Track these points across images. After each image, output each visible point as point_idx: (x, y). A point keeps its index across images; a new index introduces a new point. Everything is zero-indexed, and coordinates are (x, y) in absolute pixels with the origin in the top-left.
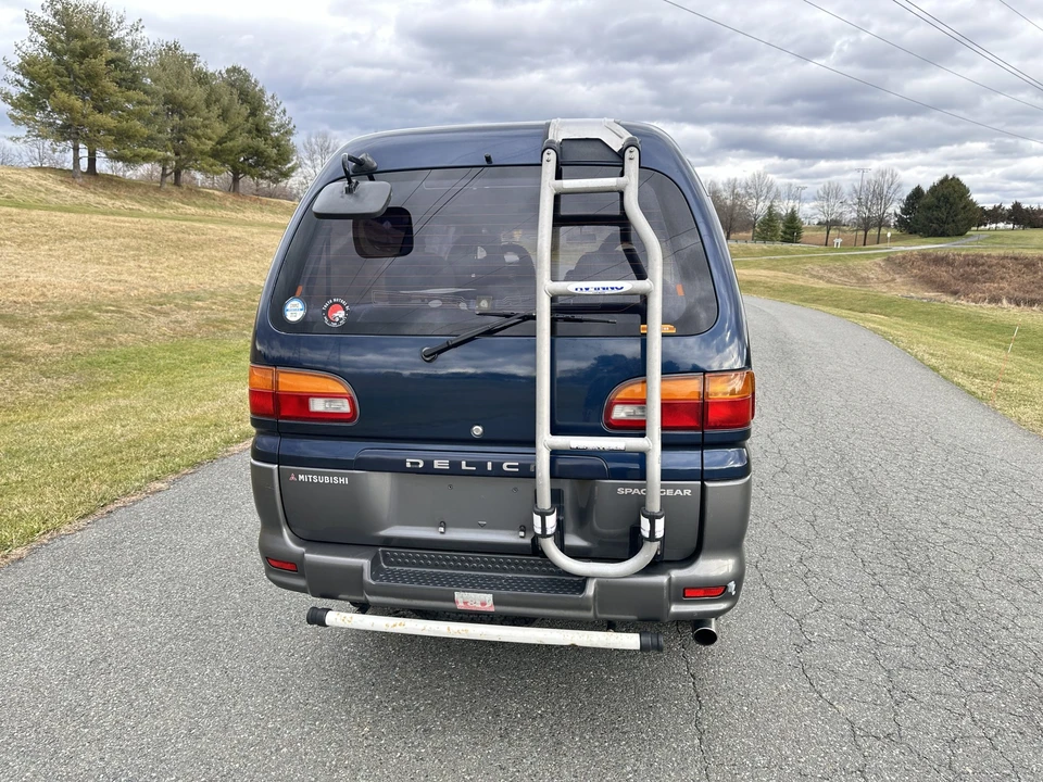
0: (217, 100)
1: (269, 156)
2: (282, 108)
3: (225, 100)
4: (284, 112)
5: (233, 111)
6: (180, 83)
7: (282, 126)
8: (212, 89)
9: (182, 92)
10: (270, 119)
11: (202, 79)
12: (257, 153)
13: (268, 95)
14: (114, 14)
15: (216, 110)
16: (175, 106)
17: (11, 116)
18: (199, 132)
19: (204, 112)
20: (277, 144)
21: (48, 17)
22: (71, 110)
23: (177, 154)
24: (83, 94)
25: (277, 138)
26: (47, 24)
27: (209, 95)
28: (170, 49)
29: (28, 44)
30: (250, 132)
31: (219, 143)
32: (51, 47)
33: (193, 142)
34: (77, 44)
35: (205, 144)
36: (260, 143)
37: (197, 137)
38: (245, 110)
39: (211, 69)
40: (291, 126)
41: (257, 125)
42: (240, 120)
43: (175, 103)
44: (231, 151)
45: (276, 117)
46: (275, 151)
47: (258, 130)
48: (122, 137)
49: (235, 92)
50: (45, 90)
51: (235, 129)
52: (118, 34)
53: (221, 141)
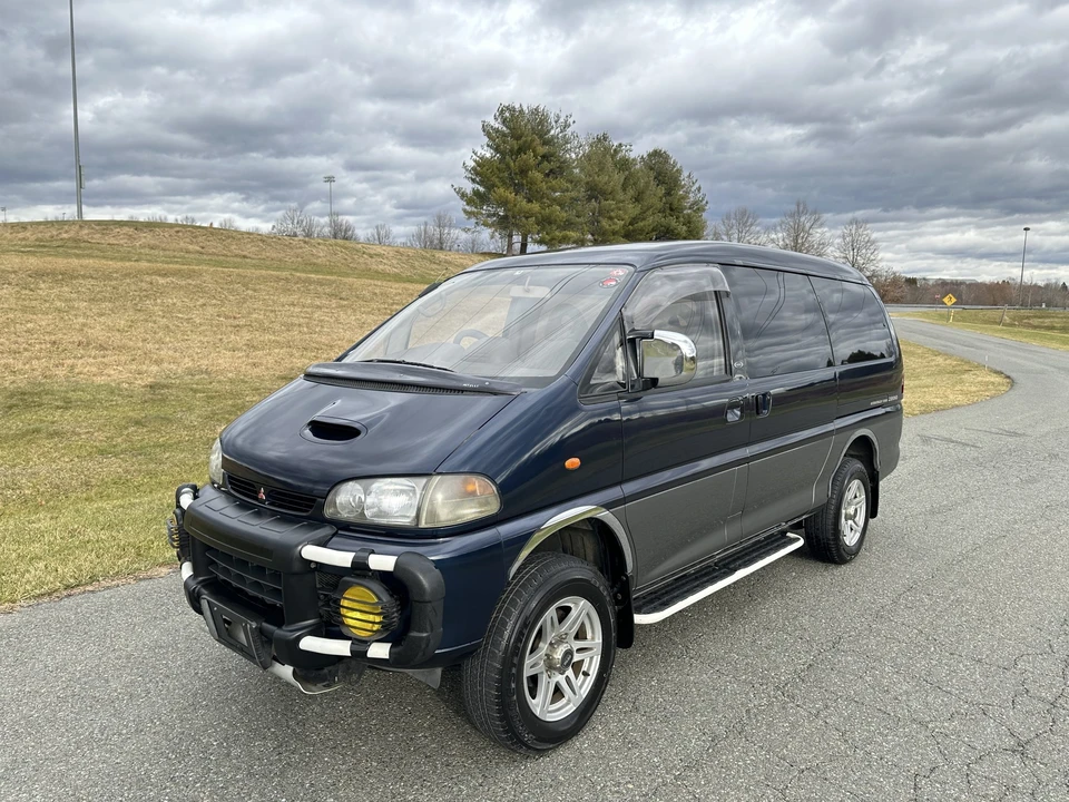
0: (634, 183)
2: (697, 185)
3: (642, 183)
4: (699, 189)
5: (648, 192)
6: (602, 170)
7: (695, 203)
8: (631, 174)
9: (602, 179)
10: (684, 198)
11: (624, 164)
13: (685, 174)
14: (552, 115)
15: (631, 192)
16: (594, 192)
17: (465, 211)
18: (612, 214)
21: (497, 125)
22: (507, 202)
23: (593, 235)
24: (518, 189)
25: (689, 215)
26: (497, 131)
27: (627, 179)
28: (599, 140)
30: (662, 211)
31: (631, 224)
32: (497, 150)
33: (605, 223)
34: (515, 144)
35: (616, 224)
36: (673, 222)
37: (611, 218)
38: (661, 191)
39: (632, 155)
40: (704, 203)
41: (671, 204)
42: (654, 200)
43: (594, 189)
44: (642, 230)
45: (691, 195)
46: (685, 228)
47: (671, 209)
48: (545, 222)
49: (652, 174)
50: (490, 187)
51: (648, 209)
52: (552, 132)
53: (633, 221)
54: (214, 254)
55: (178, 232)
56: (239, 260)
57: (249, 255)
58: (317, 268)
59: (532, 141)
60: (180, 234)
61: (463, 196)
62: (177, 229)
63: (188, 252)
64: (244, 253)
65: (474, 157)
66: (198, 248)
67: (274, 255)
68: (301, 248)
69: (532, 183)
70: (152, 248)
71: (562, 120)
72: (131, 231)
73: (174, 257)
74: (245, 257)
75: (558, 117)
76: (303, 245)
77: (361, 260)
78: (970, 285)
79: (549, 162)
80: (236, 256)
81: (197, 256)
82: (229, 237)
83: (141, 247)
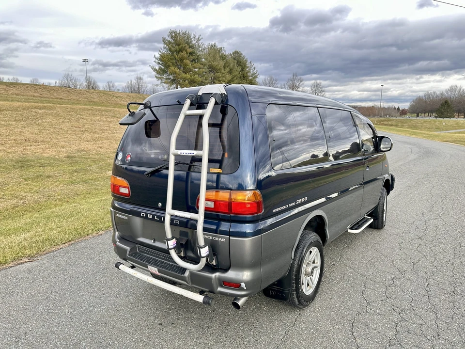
0: (229, 66)
3: (231, 65)
4: (255, 68)
5: (234, 69)
6: (215, 59)
7: (253, 74)
8: (226, 61)
9: (215, 63)
10: (249, 72)
11: (223, 57)
13: (249, 61)
14: (192, 35)
15: (227, 70)
17: (157, 77)
18: (220, 79)
19: (223, 71)
21: (169, 39)
22: (175, 73)
24: (179, 67)
25: (251, 80)
26: (169, 41)
27: (225, 64)
28: (212, 46)
29: (163, 49)
30: (240, 78)
32: (170, 50)
34: (178, 48)
37: (219, 81)
38: (239, 69)
39: (227, 53)
40: (257, 74)
41: (244, 75)
42: (237, 73)
43: (212, 68)
45: (251, 71)
47: (244, 77)
49: (236, 62)
50: (167, 67)
51: (234, 77)
52: (193, 42)
53: (229, 82)
54: (46, 97)
55: (27, 87)
56: (59, 100)
57: (63, 98)
58: (95, 103)
59: (185, 47)
60: (29, 88)
61: (155, 70)
62: (27, 86)
63: (34, 96)
64: (61, 97)
65: (160, 53)
66: (39, 95)
67: (75, 98)
68: (85, 94)
69: (186, 65)
70: (17, 95)
71: (197, 37)
72: (5, 87)
73: (29, 99)
74: (61, 99)
75: (195, 36)
76: (86, 93)
77: (113, 99)
78: (360, 107)
79: (193, 56)
80: (57, 98)
81: (39, 98)
82: (52, 90)
83: (12, 94)
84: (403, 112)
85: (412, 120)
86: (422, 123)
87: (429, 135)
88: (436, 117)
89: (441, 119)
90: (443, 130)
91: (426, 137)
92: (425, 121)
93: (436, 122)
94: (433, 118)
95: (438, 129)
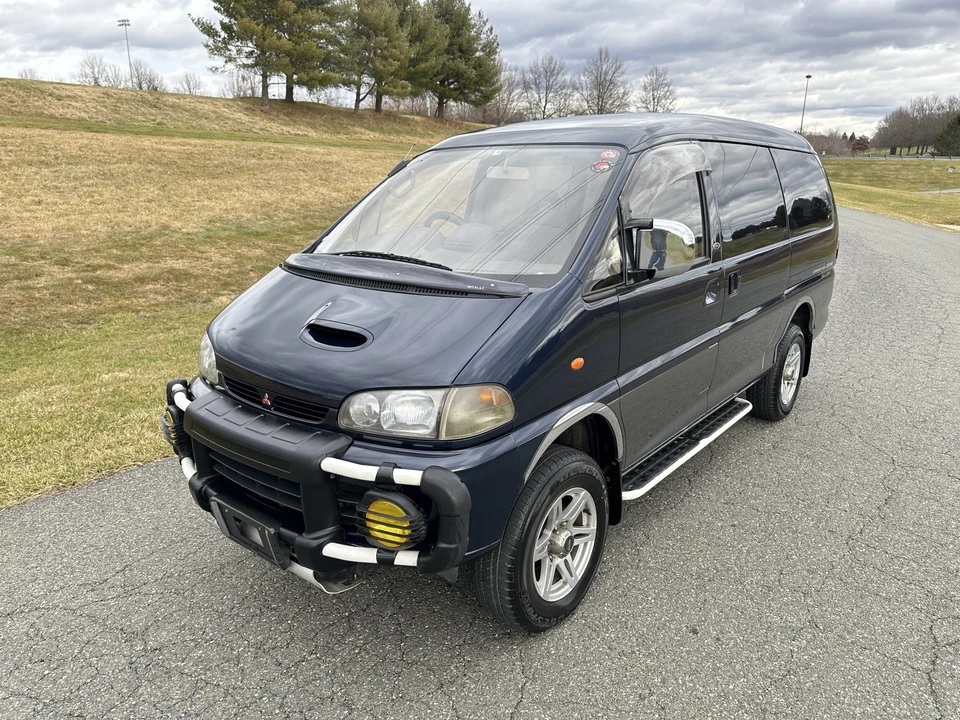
1: (468, 78)
2: (488, 25)
4: (491, 29)
5: (431, 31)
7: (487, 45)
10: (477, 38)
12: (458, 76)
13: (474, 12)
15: (408, 31)
17: (205, 45)
20: (479, 65)
25: (479, 58)
31: (412, 65)
35: (391, 65)
36: (461, 64)
37: (385, 58)
38: (447, 29)
40: (496, 44)
41: (460, 46)
42: (438, 39)
44: (425, 73)
45: (482, 36)
47: (460, 51)
51: (431, 50)
53: (413, 62)
84: (858, 145)
85: (874, 163)
86: (898, 170)
87: (907, 201)
88: (933, 155)
89: (944, 160)
90: (946, 186)
91: (895, 209)
92: (904, 165)
93: (931, 167)
94: (926, 159)
95: (935, 183)
